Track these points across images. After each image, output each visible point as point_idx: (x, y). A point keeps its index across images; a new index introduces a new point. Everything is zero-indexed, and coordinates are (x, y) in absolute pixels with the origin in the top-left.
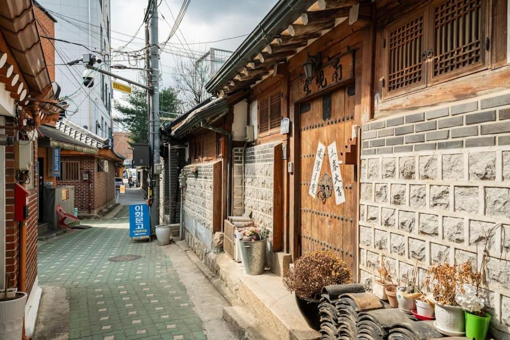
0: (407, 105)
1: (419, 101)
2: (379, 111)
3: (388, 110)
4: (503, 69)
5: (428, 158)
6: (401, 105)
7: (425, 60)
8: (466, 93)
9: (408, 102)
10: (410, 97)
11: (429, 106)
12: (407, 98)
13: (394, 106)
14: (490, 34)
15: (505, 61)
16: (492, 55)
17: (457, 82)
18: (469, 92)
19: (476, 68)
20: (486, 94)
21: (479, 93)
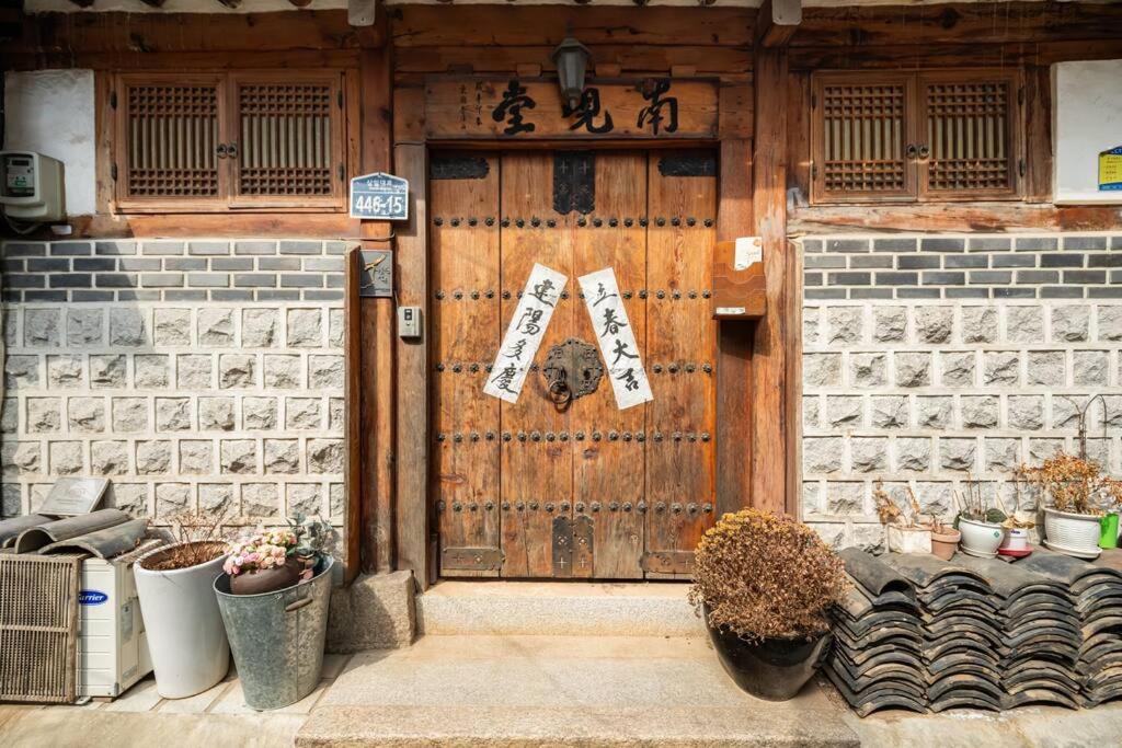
0: (874, 223)
1: (900, 220)
2: (798, 221)
3: (827, 223)
4: (1044, 206)
5: (983, 310)
6: (861, 221)
7: (913, 158)
8: (988, 225)
9: (876, 218)
10: (882, 210)
11: (923, 231)
12: (874, 211)
13: (842, 219)
14: (1024, 157)
15: (1048, 197)
16: (1028, 184)
17: (976, 207)
18: (994, 225)
19: (1004, 195)
20: (1020, 232)
21: (1008, 229)
